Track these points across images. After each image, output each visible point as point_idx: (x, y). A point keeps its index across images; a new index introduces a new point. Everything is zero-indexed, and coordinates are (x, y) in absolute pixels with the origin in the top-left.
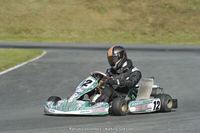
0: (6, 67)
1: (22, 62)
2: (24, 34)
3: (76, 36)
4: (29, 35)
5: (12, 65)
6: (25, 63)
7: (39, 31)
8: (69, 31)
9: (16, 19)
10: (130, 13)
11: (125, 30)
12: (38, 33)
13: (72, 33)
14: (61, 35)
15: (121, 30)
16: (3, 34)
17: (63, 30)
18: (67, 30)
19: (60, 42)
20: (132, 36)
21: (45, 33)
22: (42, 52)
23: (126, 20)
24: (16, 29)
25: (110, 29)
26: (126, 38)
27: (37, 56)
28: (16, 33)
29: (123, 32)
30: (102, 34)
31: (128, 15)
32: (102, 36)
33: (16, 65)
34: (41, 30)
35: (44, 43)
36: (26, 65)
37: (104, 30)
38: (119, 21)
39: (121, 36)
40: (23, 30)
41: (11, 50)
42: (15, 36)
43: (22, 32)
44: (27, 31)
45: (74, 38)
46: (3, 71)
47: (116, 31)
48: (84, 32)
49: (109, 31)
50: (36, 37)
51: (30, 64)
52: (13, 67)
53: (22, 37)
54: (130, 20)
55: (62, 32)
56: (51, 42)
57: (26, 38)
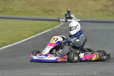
0: (41, 31)
1: (49, 28)
2: (50, 13)
3: (80, 14)
4: (54, 13)
5: (44, 30)
6: (51, 29)
9: (47, 4)
10: (112, 1)
11: (108, 11)
12: (59, 12)
13: (78, 13)
15: (106, 11)
16: (39, 13)
18: (75, 11)
20: (112, 15)
21: (62, 13)
22: (61, 23)
23: (109, 5)
24: (47, 10)
25: (100, 10)
26: (109, 16)
27: (58, 26)
28: (46, 12)
29: (107, 12)
30: (95, 13)
31: (111, 2)
32: (95, 14)
33: (46, 30)
34: (60, 10)
36: (52, 30)
37: (96, 11)
38: (105, 6)
39: (106, 14)
40: (50, 11)
41: (43, 22)
42: (45, 14)
43: (50, 12)
44: (53, 11)
45: (79, 15)
46: (39, 33)
47: (103, 11)
48: (85, 12)
49: (99, 12)
50: (57, 15)
51: (54, 30)
52: (44, 31)
53: (50, 15)
54: (112, 5)
57: (52, 15)
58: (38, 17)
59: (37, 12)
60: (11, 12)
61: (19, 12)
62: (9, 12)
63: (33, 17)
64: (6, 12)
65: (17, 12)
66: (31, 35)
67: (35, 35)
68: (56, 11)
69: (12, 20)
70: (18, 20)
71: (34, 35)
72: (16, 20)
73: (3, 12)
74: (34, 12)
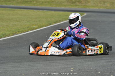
0: (55, 23)
2: (77, 3)
3: (108, 5)
4: (80, 4)
5: (60, 21)
7: (86, 2)
8: (104, 2)
12: (86, 3)
13: (106, 4)
14: (99, 5)
16: (66, 3)
17: (101, 2)
18: (103, 1)
19: (97, 8)
21: (89, 4)
28: (73, 3)
34: (88, 1)
35: (88, 9)
40: (77, 1)
42: (72, 5)
44: (80, 2)
45: (107, 6)
46: (52, 25)
48: (113, 3)
50: (84, 5)
53: (76, 5)
55: (100, 3)
56: (91, 9)
57: (78, 6)
58: (63, 8)
59: (64, 2)
60: (37, 2)
61: (46, 2)
62: (35, 2)
63: (58, 7)
64: (32, 2)
65: (42, 2)
66: (43, 27)
67: (48, 26)
68: (83, 2)
69: (35, 10)
70: (41, 11)
71: (46, 26)
72: (38, 11)
73: (29, 3)
74: (61, 3)
